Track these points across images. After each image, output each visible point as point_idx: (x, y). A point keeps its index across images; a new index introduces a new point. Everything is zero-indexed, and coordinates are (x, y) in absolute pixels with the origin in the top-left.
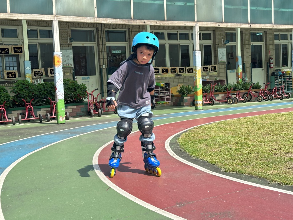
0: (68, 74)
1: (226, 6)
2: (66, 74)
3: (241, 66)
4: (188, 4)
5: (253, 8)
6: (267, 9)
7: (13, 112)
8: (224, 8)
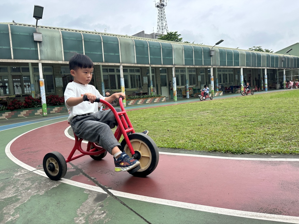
0: (60, 90)
1: (137, 56)
2: (59, 91)
3: (152, 86)
4: (116, 54)
5: (151, 57)
6: (159, 57)
7: (23, 111)
8: (136, 57)
